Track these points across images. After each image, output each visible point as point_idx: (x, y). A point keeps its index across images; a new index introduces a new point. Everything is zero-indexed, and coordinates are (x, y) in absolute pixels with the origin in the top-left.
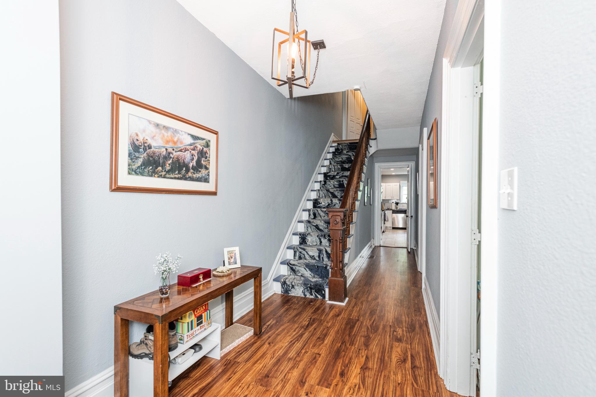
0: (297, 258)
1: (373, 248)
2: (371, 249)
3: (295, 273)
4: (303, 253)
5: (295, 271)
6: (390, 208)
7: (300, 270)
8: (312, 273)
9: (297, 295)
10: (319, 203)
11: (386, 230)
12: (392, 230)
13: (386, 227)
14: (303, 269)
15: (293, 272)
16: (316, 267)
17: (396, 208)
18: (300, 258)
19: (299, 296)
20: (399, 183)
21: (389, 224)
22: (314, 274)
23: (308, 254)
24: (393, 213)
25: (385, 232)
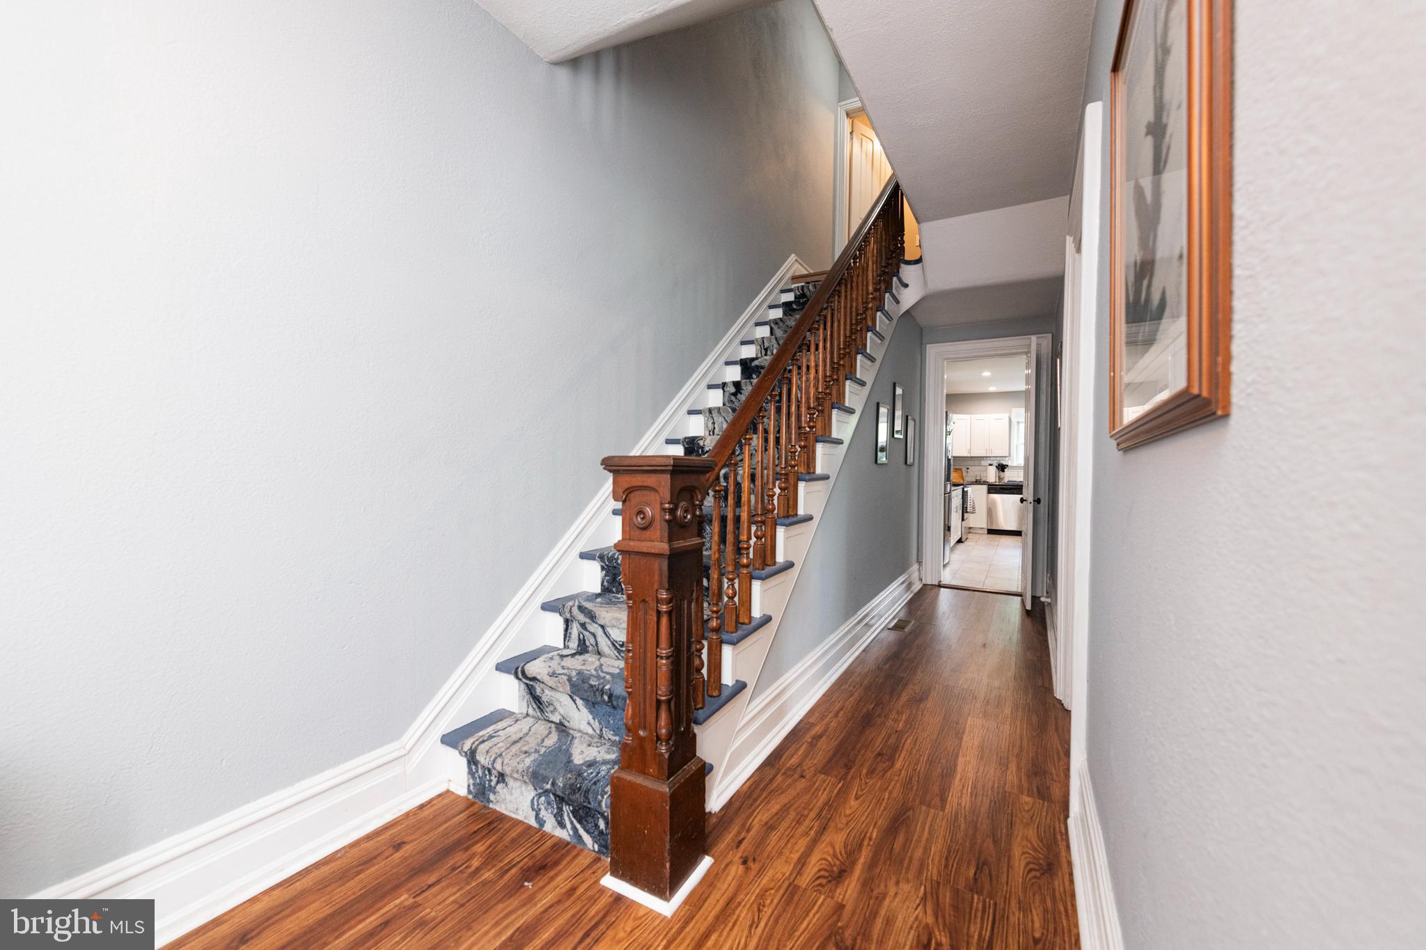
0: (574, 644)
1: (916, 591)
2: (909, 596)
3: (542, 711)
4: (592, 630)
5: (541, 704)
6: (983, 479)
7: (558, 701)
8: (594, 719)
9: (514, 816)
10: (702, 451)
11: (970, 536)
12: (987, 536)
13: (970, 528)
14: (565, 699)
15: (535, 706)
16: (606, 698)
17: (1000, 479)
18: (583, 649)
19: (520, 818)
20: (1007, 415)
21: (978, 520)
22: (600, 723)
23: (608, 637)
24: (989, 492)
25: (967, 543)
